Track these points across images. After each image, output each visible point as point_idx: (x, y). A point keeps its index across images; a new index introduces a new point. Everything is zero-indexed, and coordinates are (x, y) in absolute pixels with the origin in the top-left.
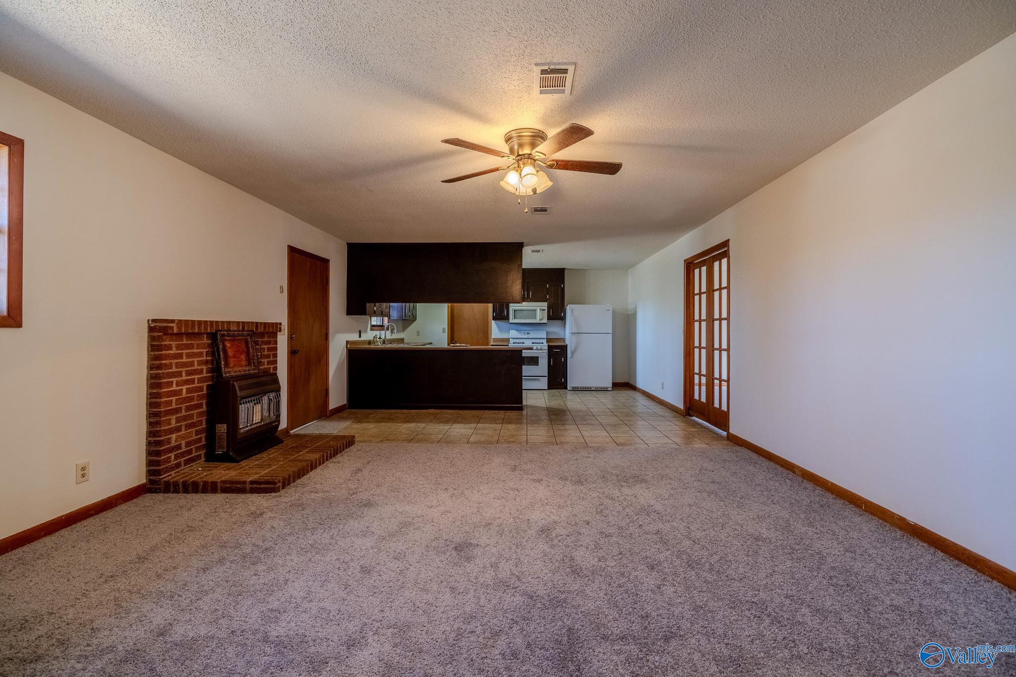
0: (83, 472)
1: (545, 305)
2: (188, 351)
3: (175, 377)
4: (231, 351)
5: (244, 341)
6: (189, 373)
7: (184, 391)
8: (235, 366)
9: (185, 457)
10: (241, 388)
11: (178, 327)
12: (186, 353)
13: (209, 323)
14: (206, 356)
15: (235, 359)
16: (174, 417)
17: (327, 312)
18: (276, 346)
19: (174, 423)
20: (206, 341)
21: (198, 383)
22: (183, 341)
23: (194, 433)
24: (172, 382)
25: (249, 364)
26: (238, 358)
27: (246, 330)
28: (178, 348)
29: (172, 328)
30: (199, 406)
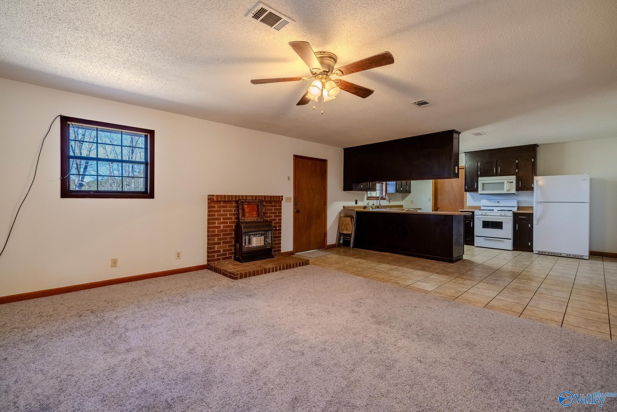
0: (178, 255)
1: (513, 178)
2: (224, 209)
3: (217, 220)
4: (247, 209)
5: (256, 205)
6: (224, 219)
7: (222, 227)
8: (249, 217)
9: (223, 256)
10: (245, 227)
11: (216, 198)
12: (223, 210)
13: (234, 196)
14: (234, 211)
15: (249, 214)
16: (217, 238)
17: (325, 190)
18: (280, 208)
19: (217, 240)
20: (234, 204)
21: (229, 224)
22: (221, 204)
23: (228, 246)
24: (215, 222)
25: (258, 216)
26: (252, 213)
27: (257, 199)
28: (218, 207)
29: (214, 198)
30: (231, 234)
